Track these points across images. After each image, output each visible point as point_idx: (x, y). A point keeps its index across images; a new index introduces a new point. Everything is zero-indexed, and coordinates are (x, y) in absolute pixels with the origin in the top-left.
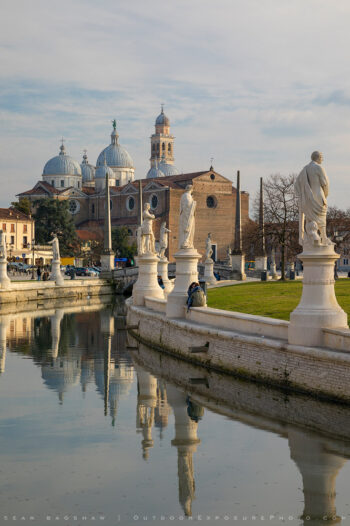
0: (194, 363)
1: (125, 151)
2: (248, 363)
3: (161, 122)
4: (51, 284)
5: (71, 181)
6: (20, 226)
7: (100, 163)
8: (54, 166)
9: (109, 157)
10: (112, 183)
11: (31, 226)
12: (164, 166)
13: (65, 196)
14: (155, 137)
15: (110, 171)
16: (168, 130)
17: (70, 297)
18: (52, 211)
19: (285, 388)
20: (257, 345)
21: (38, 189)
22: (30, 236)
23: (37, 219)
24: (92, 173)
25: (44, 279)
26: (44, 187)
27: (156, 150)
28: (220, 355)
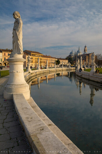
0: (81, 77)
1: (80, 51)
2: (86, 77)
3: (85, 47)
4: (69, 68)
5: (73, 55)
6: (66, 61)
7: (77, 52)
8: (71, 53)
9: (78, 52)
10: (79, 55)
11: (68, 61)
12: (86, 53)
13: (73, 57)
14: (85, 49)
15: (78, 53)
16: (86, 48)
17: (71, 70)
18: (71, 59)
19: (89, 80)
20: (87, 75)
21: (69, 56)
22: (68, 62)
23: (69, 60)
24: (76, 54)
25: (68, 67)
26: (70, 56)
27: (85, 50)
28: (83, 76)
